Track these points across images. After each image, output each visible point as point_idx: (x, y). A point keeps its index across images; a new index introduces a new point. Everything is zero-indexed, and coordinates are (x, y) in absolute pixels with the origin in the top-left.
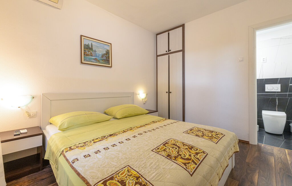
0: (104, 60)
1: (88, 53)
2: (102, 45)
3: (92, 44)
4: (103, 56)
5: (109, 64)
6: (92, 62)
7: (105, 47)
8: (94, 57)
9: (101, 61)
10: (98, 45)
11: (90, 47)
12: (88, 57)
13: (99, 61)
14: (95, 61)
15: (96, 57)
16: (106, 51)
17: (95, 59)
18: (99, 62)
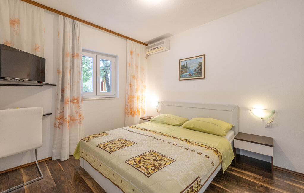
0: (197, 73)
1: (184, 71)
2: (196, 60)
3: (187, 63)
4: (196, 69)
5: (202, 76)
6: (186, 78)
7: (198, 61)
8: (188, 73)
9: (194, 75)
10: (192, 62)
11: (186, 66)
12: (184, 74)
13: (192, 75)
14: (189, 76)
15: (190, 72)
16: (199, 64)
17: (189, 75)
18: (192, 77)
